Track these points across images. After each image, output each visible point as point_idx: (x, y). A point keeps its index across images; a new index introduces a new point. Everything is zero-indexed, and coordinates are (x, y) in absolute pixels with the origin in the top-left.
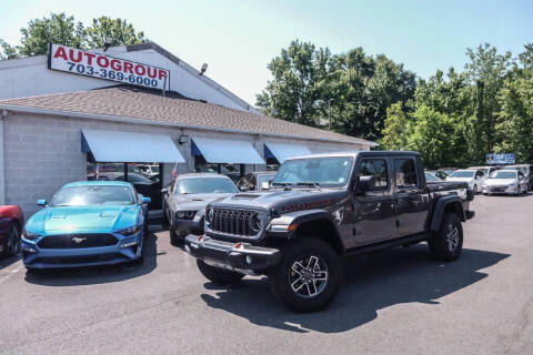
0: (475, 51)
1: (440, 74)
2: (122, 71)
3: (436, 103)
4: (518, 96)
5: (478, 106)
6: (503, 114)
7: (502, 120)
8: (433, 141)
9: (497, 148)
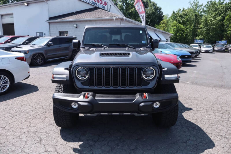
0: (192, 2)
1: (180, 10)
2: (96, 2)
3: (179, 20)
4: (207, 21)
5: (194, 23)
6: (201, 26)
7: (201, 28)
8: (178, 34)
9: (198, 38)
